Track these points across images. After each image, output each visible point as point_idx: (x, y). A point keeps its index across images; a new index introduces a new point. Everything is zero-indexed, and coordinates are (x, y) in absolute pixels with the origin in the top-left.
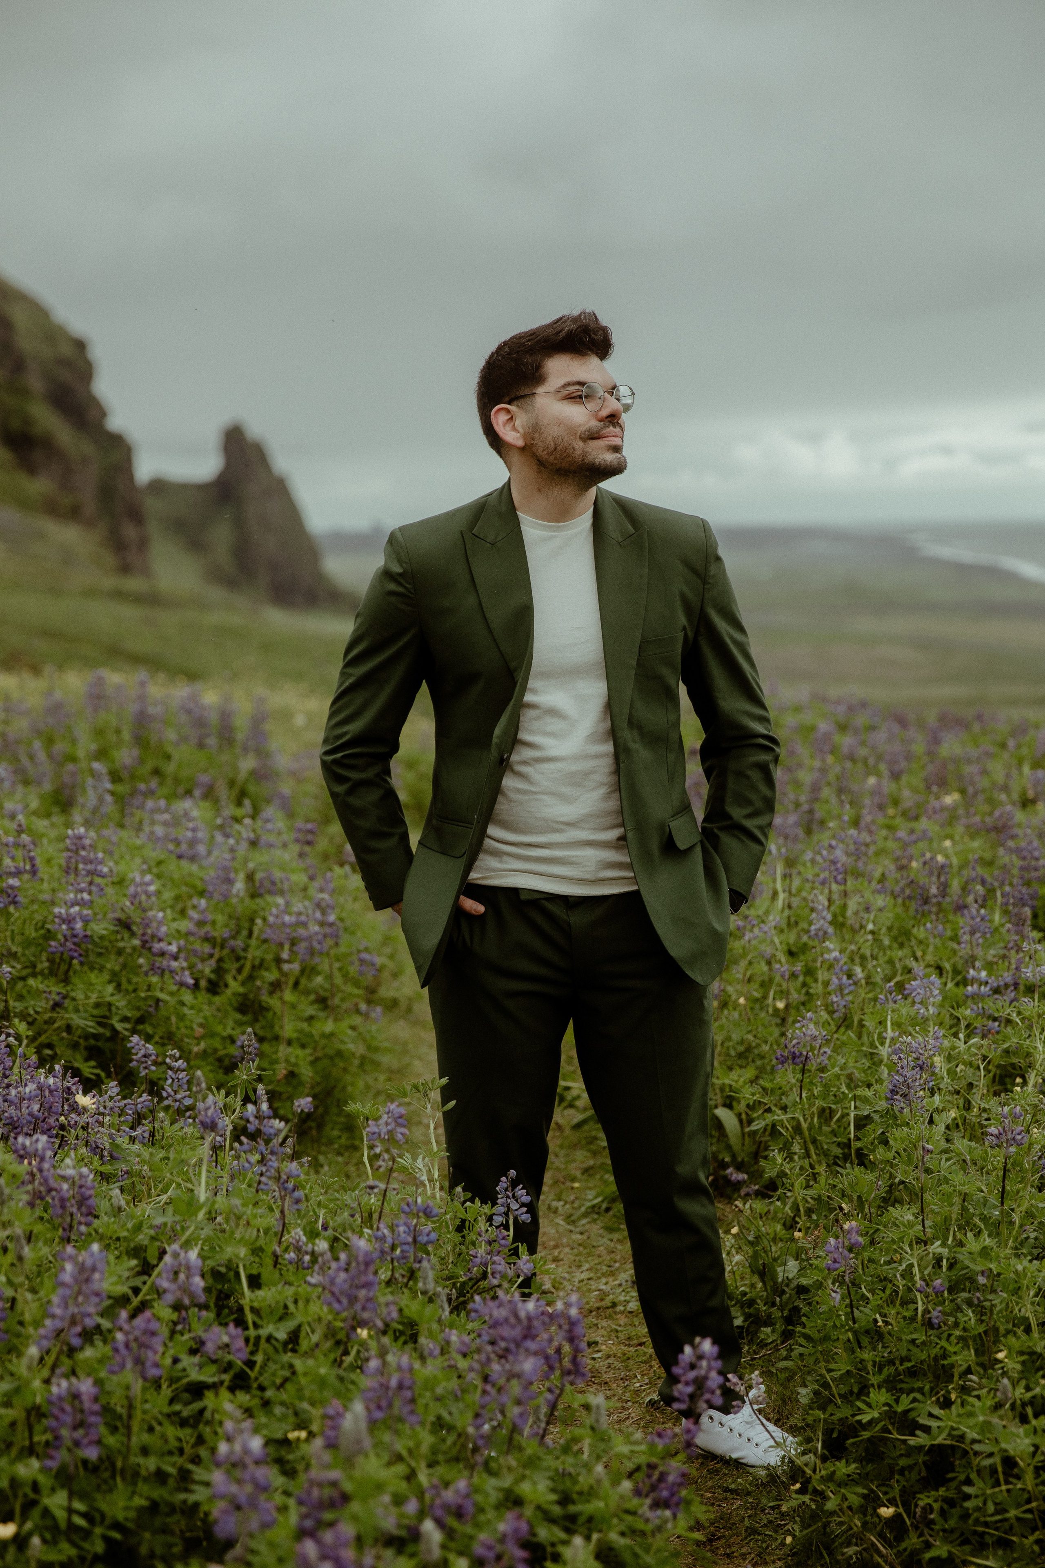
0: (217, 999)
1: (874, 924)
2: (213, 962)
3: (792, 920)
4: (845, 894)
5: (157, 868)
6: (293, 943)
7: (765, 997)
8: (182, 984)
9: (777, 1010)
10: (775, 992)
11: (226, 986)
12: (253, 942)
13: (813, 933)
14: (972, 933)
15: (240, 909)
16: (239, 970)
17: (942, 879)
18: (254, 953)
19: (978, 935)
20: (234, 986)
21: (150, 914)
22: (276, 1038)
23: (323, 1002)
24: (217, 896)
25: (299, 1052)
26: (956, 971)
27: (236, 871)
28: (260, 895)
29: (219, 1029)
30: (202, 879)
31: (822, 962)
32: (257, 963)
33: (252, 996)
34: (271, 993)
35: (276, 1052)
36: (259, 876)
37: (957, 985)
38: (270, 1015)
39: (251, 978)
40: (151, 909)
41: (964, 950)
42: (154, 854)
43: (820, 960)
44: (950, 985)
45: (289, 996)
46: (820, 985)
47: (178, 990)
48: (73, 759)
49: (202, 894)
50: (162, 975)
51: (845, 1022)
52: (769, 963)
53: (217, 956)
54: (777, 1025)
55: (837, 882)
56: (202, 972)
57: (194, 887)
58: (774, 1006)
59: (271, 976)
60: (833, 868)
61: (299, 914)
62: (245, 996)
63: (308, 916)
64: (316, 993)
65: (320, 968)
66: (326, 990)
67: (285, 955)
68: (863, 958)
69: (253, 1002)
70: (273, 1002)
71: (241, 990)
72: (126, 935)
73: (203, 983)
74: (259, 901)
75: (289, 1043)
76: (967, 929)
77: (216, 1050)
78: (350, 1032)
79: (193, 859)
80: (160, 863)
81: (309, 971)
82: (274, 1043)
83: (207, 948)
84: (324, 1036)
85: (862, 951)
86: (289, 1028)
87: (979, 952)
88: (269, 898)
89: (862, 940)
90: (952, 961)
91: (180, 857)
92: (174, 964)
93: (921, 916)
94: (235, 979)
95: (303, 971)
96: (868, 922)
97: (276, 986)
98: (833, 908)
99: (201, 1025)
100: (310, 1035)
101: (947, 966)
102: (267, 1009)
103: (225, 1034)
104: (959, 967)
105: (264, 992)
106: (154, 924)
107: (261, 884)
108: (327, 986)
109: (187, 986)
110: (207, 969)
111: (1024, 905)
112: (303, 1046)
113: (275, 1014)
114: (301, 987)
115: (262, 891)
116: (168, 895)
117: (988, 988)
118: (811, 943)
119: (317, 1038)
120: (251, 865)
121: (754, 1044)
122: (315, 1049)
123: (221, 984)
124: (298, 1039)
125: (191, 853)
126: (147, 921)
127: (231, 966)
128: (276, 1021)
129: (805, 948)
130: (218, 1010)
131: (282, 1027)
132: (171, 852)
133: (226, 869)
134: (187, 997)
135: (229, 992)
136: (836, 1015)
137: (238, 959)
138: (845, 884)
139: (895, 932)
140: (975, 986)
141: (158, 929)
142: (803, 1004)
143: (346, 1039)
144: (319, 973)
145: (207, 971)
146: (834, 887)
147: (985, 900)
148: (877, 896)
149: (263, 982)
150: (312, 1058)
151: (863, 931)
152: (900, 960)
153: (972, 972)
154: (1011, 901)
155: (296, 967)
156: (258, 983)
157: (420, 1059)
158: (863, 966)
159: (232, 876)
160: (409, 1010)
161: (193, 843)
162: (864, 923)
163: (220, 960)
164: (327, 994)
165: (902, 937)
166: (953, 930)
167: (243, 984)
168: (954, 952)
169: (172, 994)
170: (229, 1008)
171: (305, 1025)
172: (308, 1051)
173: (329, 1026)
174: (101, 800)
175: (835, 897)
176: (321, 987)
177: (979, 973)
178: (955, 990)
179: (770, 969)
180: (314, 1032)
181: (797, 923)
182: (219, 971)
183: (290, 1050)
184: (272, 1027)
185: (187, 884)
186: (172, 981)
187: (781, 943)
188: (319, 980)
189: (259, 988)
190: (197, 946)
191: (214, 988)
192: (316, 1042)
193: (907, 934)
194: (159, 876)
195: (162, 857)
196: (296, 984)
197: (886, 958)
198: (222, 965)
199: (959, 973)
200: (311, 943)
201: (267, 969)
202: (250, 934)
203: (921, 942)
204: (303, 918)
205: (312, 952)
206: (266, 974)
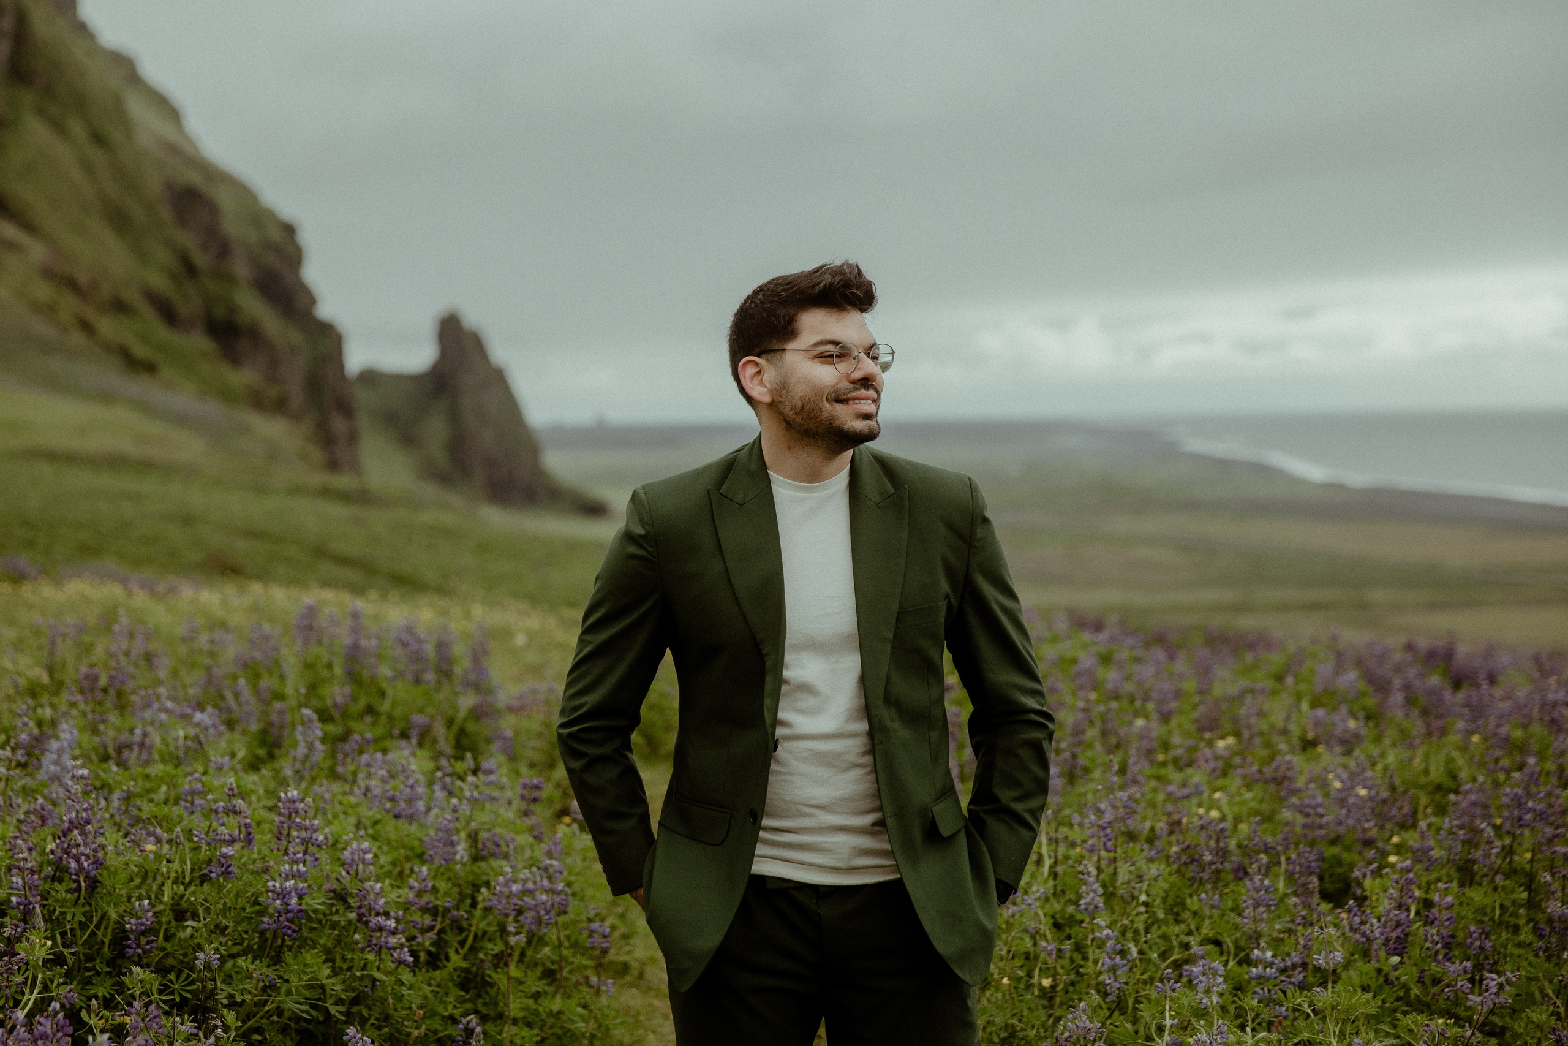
0: (437, 974)
1: (1148, 895)
2: (432, 935)
3: (1059, 889)
4: (1115, 860)
5: (372, 829)
6: (520, 912)
7: (1030, 975)
8: (400, 962)
9: (1042, 989)
10: (1041, 970)
11: (448, 959)
12: (478, 913)
13: (1083, 907)
14: (1256, 906)
15: (462, 874)
16: (462, 943)
17: (1222, 844)
18: (479, 923)
19: (1262, 909)
20: (456, 960)
21: (368, 885)
22: (500, 1016)
23: (549, 975)
24: (438, 860)
25: (525, 1032)
26: (1238, 948)
27: (458, 831)
28: (483, 858)
29: (440, 1009)
30: (421, 841)
31: (1093, 939)
32: (480, 934)
33: (474, 969)
34: (496, 967)
35: (500, 1033)
36: (483, 835)
37: (1240, 963)
38: (494, 991)
39: (472, 949)
40: (369, 880)
41: (1248, 926)
42: (370, 813)
43: (1091, 937)
44: (1231, 964)
45: (514, 971)
46: (1090, 963)
47: (397, 968)
48: (281, 697)
49: (421, 857)
50: (379, 953)
51: (1119, 1006)
52: (1033, 937)
53: (438, 927)
54: (1044, 1007)
55: (1106, 850)
56: (423, 945)
57: (412, 849)
58: (1040, 984)
59: (497, 947)
60: (1102, 834)
61: (525, 881)
62: (466, 970)
63: (535, 883)
64: (543, 964)
65: (547, 938)
66: (553, 962)
67: (511, 928)
68: (1136, 932)
69: (476, 975)
70: (499, 977)
71: (465, 965)
72: (341, 909)
73: (423, 956)
74: (483, 864)
75: (515, 1022)
76: (1250, 902)
77: (436, 1032)
78: (580, 1010)
79: (411, 818)
80: (376, 823)
81: (534, 940)
82: (499, 1022)
83: (428, 920)
84: (551, 1014)
85: (1135, 926)
86: (515, 1006)
87: (1263, 927)
88: (495, 863)
89: (1134, 913)
90: (1233, 937)
91: (397, 816)
92: (393, 941)
93: (1196, 883)
94: (457, 952)
95: (529, 942)
96: (1140, 891)
97: (500, 960)
98: (1102, 876)
99: (420, 1007)
100: (536, 1013)
101: (1228, 942)
102: (492, 985)
103: (446, 1014)
104: (1242, 943)
105: (487, 964)
106: (372, 896)
107: (484, 844)
108: (556, 958)
109: (407, 965)
110: (427, 941)
111: (1311, 874)
112: (529, 1025)
113: (499, 989)
114: (527, 960)
115: (484, 853)
116: (383, 860)
117: (1274, 970)
118: (1079, 917)
119: (544, 1016)
120: (474, 825)
121: (1018, 1028)
122: (541, 1028)
123: (442, 957)
124: (524, 1018)
125: (410, 811)
126: (364, 892)
127: (452, 938)
128: (500, 997)
129: (1073, 922)
130: (439, 986)
131: (506, 1005)
132: (388, 811)
133: (447, 830)
134: (406, 976)
135: (450, 966)
136: (1110, 999)
137: (461, 930)
138: (1115, 852)
139: (1170, 901)
140: (1260, 968)
141: (375, 902)
142: (1073, 984)
143: (576, 1019)
144: (546, 944)
145: (427, 943)
146: (1103, 853)
147: (1268, 868)
148: (1151, 865)
149: (486, 954)
150: (539, 1038)
151: (1135, 902)
152: (1177, 936)
153: (1256, 952)
154: (1298, 869)
155: (522, 938)
156: (481, 955)
157: (654, 1032)
158: (1136, 942)
159: (455, 838)
160: (641, 975)
161: (410, 801)
162: (1136, 894)
163: (441, 931)
164: (555, 967)
165: (1176, 909)
166: (1234, 900)
167: (465, 958)
168: (1236, 927)
169: (388, 973)
170: (451, 985)
171: (531, 1002)
172: (536, 1031)
173: (557, 1004)
174: (311, 747)
175: (1103, 863)
176: (549, 957)
177: (1264, 953)
178: (1237, 969)
179: (1035, 944)
180: (541, 1009)
181: (1063, 892)
182: (440, 943)
183: (514, 1030)
184: (496, 1004)
185: (404, 847)
186: (389, 957)
187: (1045, 915)
188: (547, 950)
189: (482, 961)
190: (417, 917)
191: (435, 960)
192: (542, 1020)
193: (1183, 904)
194: (374, 838)
195: (378, 817)
196: (522, 954)
197: (1160, 933)
198: (443, 936)
199: (1244, 950)
200: (538, 913)
201: (490, 940)
202: (474, 905)
203: (1195, 913)
204: (530, 885)
205: (539, 922)
206: (490, 946)
